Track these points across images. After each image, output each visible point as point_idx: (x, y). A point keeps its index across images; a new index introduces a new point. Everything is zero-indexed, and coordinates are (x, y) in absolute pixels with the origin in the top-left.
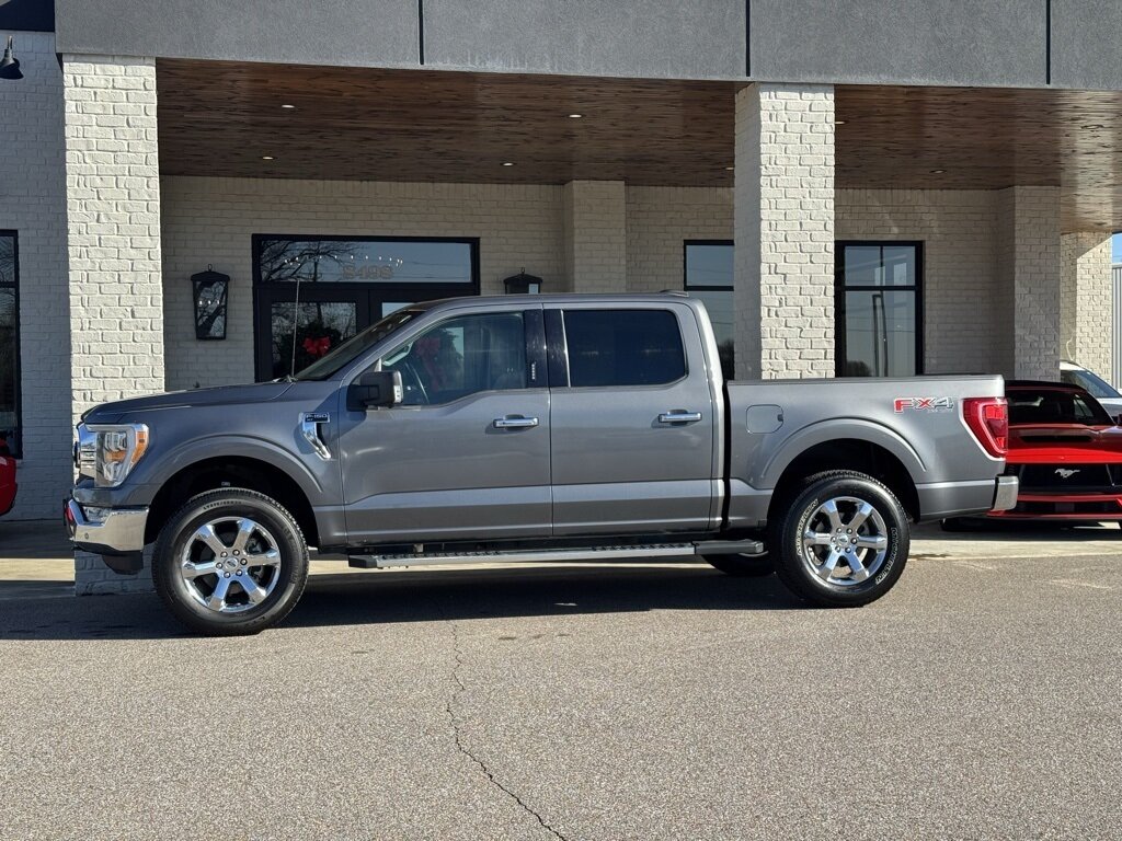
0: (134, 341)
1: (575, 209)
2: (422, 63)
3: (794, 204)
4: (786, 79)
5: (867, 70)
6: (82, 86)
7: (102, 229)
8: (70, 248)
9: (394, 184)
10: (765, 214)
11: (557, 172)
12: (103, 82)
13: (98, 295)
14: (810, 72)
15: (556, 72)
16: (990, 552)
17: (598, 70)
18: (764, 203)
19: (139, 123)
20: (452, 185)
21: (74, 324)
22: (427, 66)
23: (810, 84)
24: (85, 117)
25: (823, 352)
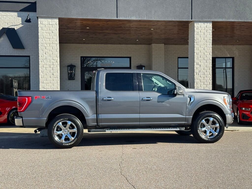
0: (53, 80)
1: (153, 50)
2: (117, 18)
3: (202, 49)
4: (201, 20)
5: (220, 18)
6: (42, 24)
7: (46, 55)
8: (39, 60)
9: (112, 45)
10: (195, 51)
11: (148, 42)
12: (47, 23)
13: (46, 70)
14: (206, 18)
15: (147, 19)
16: (249, 130)
17: (157, 19)
18: (195, 49)
19: (55, 32)
20: (125, 45)
21: (40, 76)
22: (118, 18)
23: (206, 21)
24: (43, 31)
25: (209, 83)
